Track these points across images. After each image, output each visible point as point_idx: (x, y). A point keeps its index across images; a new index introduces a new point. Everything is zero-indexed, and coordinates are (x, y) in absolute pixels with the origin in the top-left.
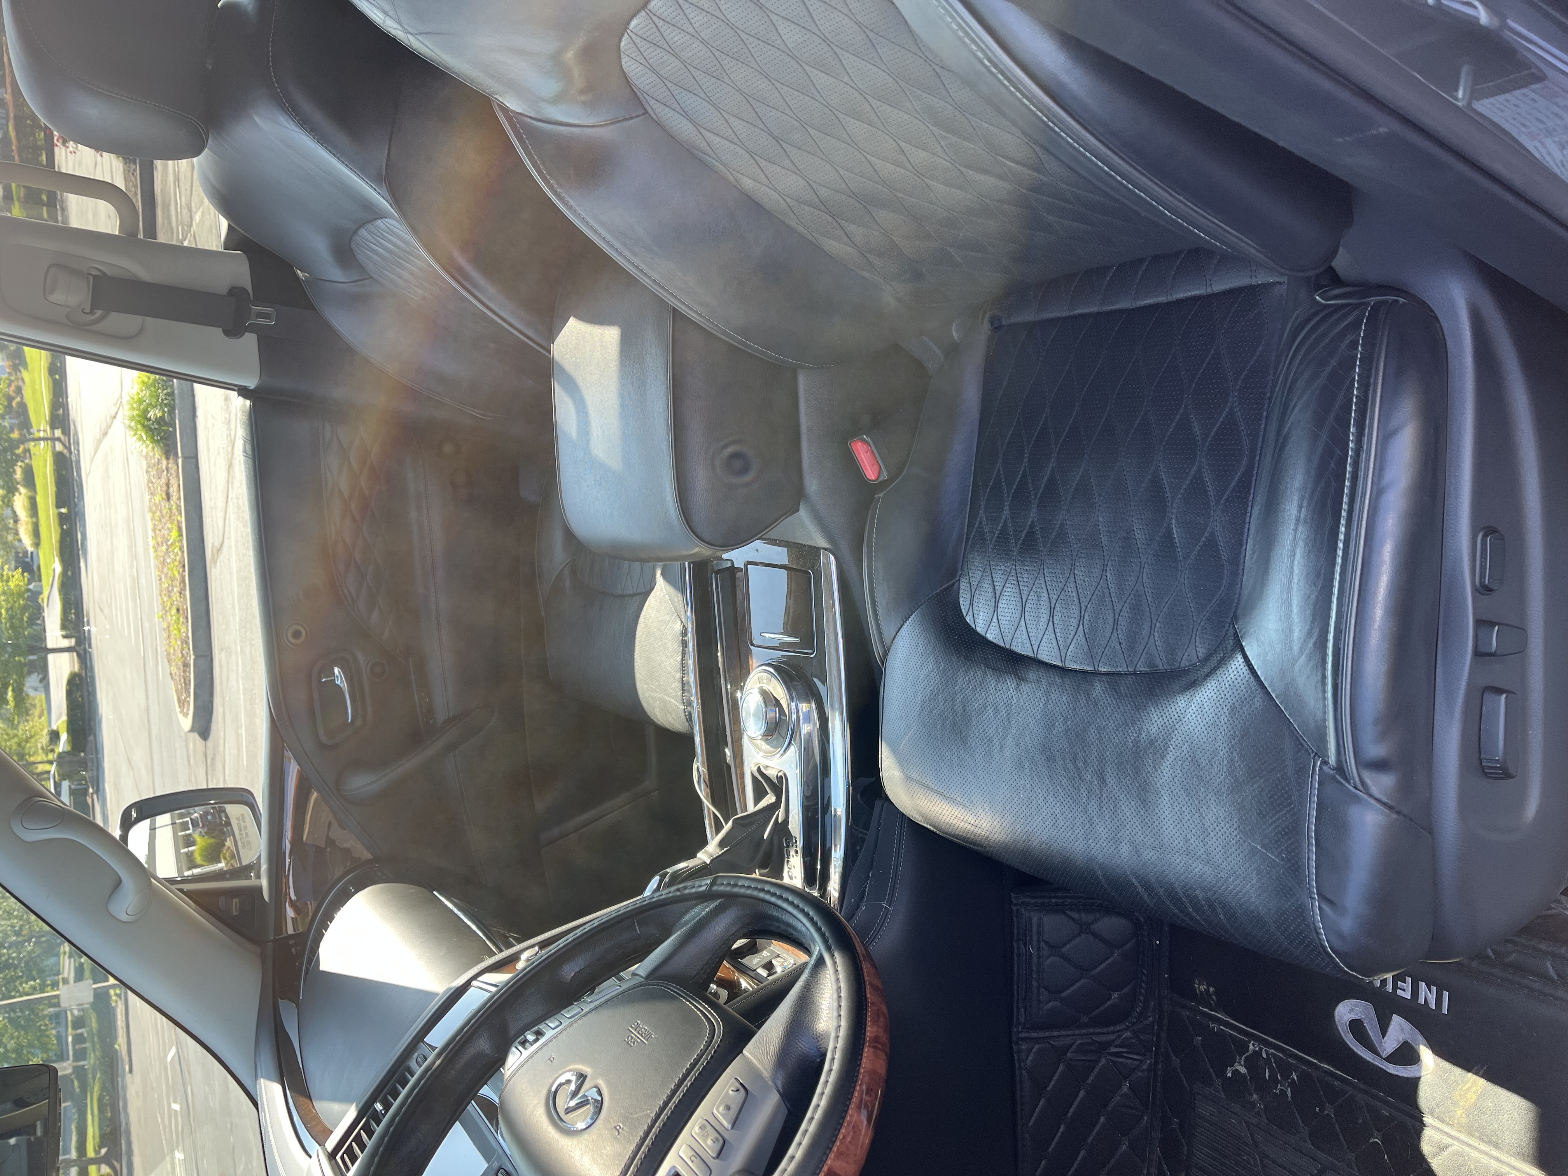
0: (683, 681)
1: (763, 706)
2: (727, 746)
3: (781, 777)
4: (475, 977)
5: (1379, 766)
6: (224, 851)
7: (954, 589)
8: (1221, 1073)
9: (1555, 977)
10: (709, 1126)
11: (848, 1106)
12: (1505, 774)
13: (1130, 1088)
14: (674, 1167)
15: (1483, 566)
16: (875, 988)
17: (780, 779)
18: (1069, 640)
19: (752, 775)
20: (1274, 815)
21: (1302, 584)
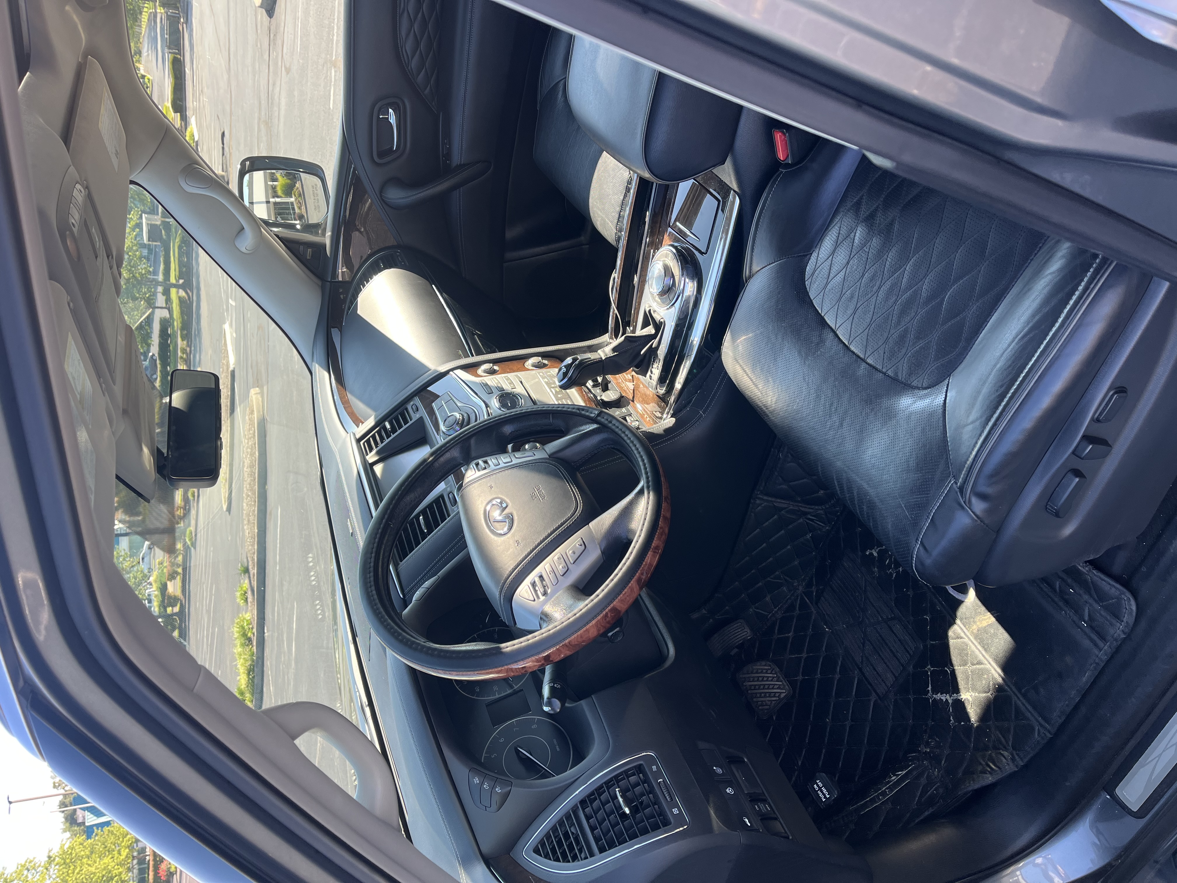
0: (620, 214)
1: (664, 275)
2: (636, 274)
3: (662, 322)
4: (452, 370)
5: (983, 497)
6: (295, 190)
7: (806, 259)
8: (864, 550)
9: (1058, 590)
10: (562, 559)
11: (632, 579)
12: (1057, 515)
13: (811, 537)
14: (541, 573)
15: (1104, 410)
16: (665, 518)
17: (661, 323)
18: (857, 334)
19: (645, 312)
20: (918, 495)
21: (991, 385)
